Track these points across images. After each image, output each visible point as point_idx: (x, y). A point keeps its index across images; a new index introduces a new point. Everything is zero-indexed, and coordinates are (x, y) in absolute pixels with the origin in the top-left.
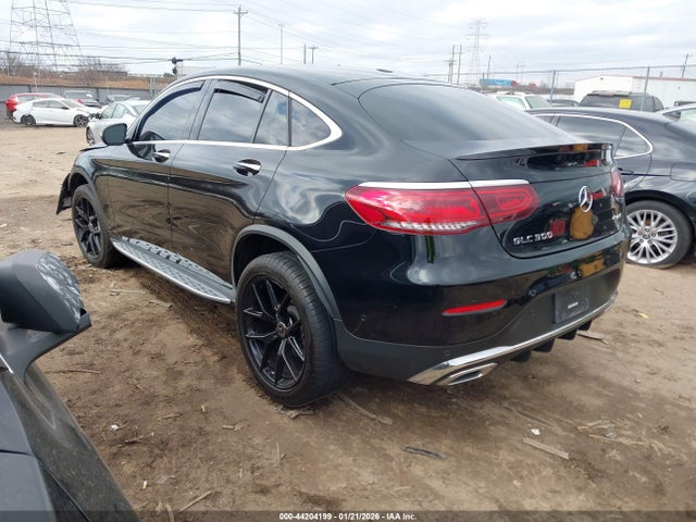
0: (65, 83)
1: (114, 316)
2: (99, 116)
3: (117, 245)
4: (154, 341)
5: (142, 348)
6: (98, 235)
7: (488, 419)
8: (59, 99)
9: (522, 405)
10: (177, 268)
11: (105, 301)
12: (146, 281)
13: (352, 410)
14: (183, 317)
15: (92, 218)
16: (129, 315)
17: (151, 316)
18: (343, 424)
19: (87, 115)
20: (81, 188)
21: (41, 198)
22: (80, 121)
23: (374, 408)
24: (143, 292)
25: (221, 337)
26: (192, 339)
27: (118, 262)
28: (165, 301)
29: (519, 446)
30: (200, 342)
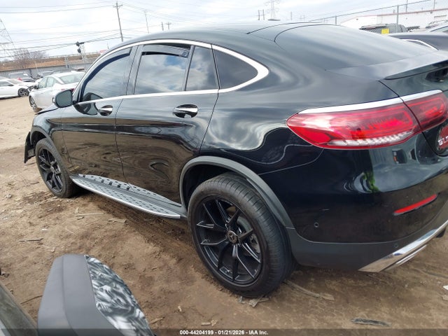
0: (8, 69)
1: (85, 236)
2: (36, 88)
3: (76, 181)
4: (122, 253)
5: (115, 261)
6: (59, 174)
7: (406, 283)
8: (6, 80)
9: (425, 265)
10: (127, 194)
11: (76, 225)
12: (100, 203)
13: (298, 292)
14: (137, 229)
15: (52, 163)
16: (96, 234)
17: (113, 233)
18: (295, 305)
19: (26, 88)
20: (42, 142)
21: (8, 150)
22: (23, 93)
23: (314, 287)
24: (101, 213)
25: (172, 241)
26: (150, 247)
27: (77, 192)
28: (120, 218)
29: (442, 303)
30: (158, 249)
